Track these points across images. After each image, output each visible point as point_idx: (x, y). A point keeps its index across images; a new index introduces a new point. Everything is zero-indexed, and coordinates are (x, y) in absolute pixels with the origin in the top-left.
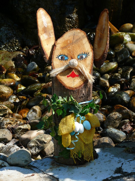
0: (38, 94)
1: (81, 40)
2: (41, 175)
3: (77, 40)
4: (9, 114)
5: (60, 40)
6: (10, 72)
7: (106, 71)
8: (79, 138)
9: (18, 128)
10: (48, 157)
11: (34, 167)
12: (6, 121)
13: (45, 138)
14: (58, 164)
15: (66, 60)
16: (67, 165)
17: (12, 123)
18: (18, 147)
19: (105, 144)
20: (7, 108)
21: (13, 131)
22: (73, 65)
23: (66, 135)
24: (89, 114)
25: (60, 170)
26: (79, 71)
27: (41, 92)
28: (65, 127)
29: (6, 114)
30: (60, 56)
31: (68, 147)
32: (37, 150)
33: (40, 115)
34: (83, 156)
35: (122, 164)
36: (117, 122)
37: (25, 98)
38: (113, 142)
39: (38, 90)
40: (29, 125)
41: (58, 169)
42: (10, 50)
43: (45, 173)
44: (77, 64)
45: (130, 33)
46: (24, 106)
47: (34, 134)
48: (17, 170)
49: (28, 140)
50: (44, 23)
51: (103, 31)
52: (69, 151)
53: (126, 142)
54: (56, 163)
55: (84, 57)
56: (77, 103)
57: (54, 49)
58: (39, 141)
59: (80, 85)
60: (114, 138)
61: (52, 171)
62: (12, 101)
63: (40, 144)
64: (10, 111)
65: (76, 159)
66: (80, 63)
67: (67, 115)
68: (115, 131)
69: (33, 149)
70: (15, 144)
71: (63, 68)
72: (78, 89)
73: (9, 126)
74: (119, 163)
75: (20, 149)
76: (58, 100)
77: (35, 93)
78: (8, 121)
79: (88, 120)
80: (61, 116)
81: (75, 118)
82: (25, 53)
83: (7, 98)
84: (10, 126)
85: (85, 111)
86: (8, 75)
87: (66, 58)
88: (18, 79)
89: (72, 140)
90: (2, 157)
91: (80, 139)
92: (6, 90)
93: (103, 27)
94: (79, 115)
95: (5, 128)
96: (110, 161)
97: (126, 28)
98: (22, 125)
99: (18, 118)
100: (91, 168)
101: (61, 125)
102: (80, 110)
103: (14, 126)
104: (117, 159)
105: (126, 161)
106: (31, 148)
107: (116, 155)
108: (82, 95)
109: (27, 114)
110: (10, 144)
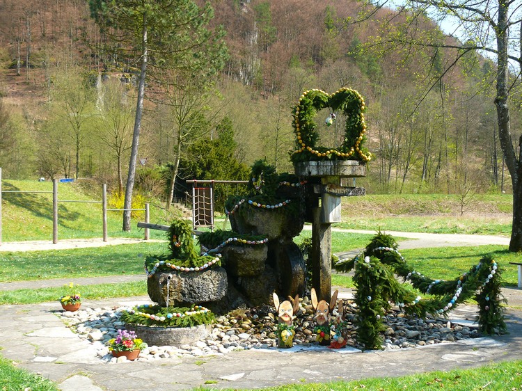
12: (254, 336)
20: (251, 332)
54: (277, 348)
92: (247, 326)
100: (291, 350)
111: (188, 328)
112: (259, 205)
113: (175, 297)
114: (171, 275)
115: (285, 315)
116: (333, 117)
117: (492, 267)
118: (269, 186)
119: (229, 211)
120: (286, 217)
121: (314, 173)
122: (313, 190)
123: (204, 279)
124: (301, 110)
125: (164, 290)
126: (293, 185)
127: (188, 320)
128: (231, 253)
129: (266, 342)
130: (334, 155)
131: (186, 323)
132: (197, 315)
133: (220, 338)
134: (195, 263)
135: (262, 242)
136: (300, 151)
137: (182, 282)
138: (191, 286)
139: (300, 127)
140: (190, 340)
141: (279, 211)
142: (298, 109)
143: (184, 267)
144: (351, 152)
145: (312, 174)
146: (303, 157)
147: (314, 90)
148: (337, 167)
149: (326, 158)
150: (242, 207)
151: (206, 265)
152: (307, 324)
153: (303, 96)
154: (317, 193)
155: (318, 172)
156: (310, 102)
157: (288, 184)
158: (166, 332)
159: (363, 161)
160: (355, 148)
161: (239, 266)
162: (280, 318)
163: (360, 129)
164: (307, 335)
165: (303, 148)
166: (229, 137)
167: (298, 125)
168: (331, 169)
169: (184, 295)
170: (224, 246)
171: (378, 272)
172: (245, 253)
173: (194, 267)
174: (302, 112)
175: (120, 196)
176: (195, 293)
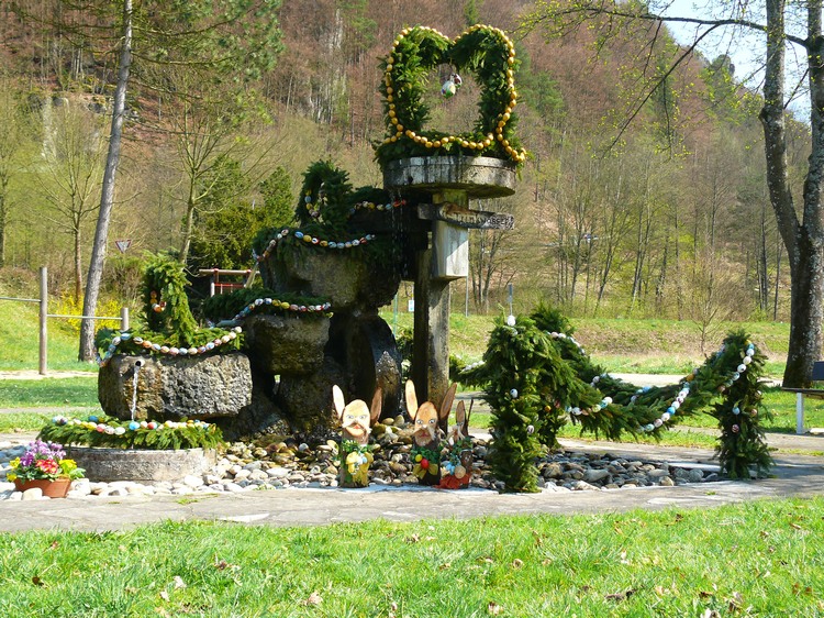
111: (169, 452)
112: (315, 241)
113: (149, 403)
114: (142, 361)
115: (354, 424)
116: (456, 81)
117: (745, 352)
118: (335, 205)
119: (258, 253)
120: (365, 267)
121: (418, 178)
122: (417, 213)
123: (206, 371)
124: (396, 61)
125: (128, 388)
126: (380, 207)
127: (170, 437)
128: (261, 327)
129: (317, 480)
130: (456, 145)
131: (165, 441)
132: (189, 429)
133: (231, 475)
134: (189, 339)
135: (318, 308)
136: (394, 139)
137: (163, 374)
138: (180, 383)
139: (394, 94)
140: (173, 475)
141: (353, 255)
142: (391, 60)
143: (169, 346)
144: (488, 142)
145: (414, 182)
146: (398, 150)
147: (422, 28)
148: (462, 168)
149: (441, 152)
150: (283, 243)
151: (211, 345)
153: (402, 37)
154: (424, 218)
155: (427, 178)
156: (413, 48)
157: (372, 205)
158: (125, 457)
159: (509, 162)
160: (496, 135)
161: (274, 352)
162: (345, 430)
163: (506, 99)
164: (398, 473)
165: (399, 134)
166: (283, 205)
167: (390, 90)
168: (450, 171)
169: (167, 399)
170: (248, 315)
171: (532, 341)
172: (286, 329)
173: (187, 346)
174: (399, 65)
175: (76, 302)
176: (189, 397)
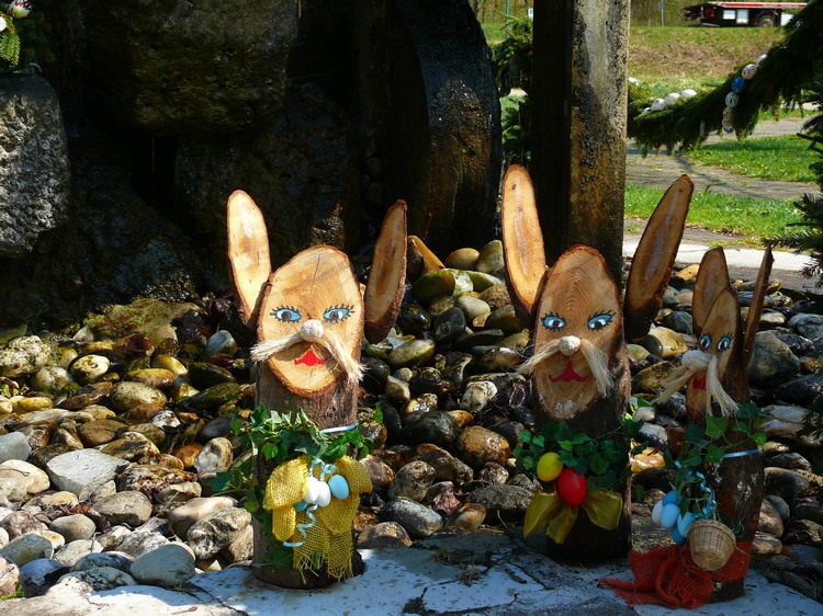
0: (230, 411)
1: (337, 274)
2: (215, 609)
3: (325, 273)
4: (151, 455)
5: (283, 272)
6: (164, 352)
7: (404, 360)
8: (318, 519)
9: (168, 489)
10: (239, 566)
11: (200, 589)
12: (139, 471)
13: (233, 518)
14: (262, 584)
15: (294, 321)
16: (284, 587)
17: (155, 476)
18: (163, 538)
19: (387, 540)
20: (145, 439)
21: (155, 497)
22: (312, 335)
23: (284, 509)
24: (346, 459)
25: (263, 599)
26: (325, 351)
27: (236, 404)
28: (283, 488)
29: (142, 455)
30: (279, 310)
31: (289, 541)
32: (211, 547)
33: (229, 460)
34: (325, 566)
35: (426, 589)
36: (422, 485)
37: (196, 418)
38: (407, 536)
39: (229, 400)
40: (198, 485)
41: (260, 595)
42: (168, 298)
43: (224, 606)
44: (322, 332)
45: (471, 272)
46: (190, 437)
47: (207, 508)
48: (154, 596)
49: (191, 521)
50: (245, 228)
51: (390, 253)
52: (290, 550)
53: (440, 537)
54: (255, 581)
55: (341, 315)
56: (317, 430)
57: (266, 293)
58: (216, 525)
59: (326, 385)
60: (411, 525)
61: (242, 601)
62: (161, 424)
63: (219, 532)
64: (154, 448)
65: (307, 573)
66: (328, 331)
67: (288, 460)
68: (413, 507)
69: (202, 543)
70: (156, 530)
71: (285, 340)
72: (320, 394)
73: (145, 483)
74: (415, 587)
75: (168, 542)
76: (268, 420)
77: (224, 406)
78: (145, 472)
79: (341, 474)
80: (273, 460)
81: (308, 467)
82: (206, 309)
83: (148, 415)
84: (148, 485)
85: (337, 452)
86: (158, 359)
87: (294, 316)
88: (183, 370)
89: (298, 522)
90: (118, 561)
91: (319, 521)
92: (148, 395)
93: (393, 245)
94: (319, 460)
95: (136, 489)
96: (394, 581)
97: (463, 260)
98: (180, 482)
99: (171, 465)
100: (345, 598)
101: (271, 483)
102: (324, 448)
103: (158, 484)
104: (411, 577)
105: (435, 583)
106: (196, 540)
107: (412, 568)
108: (329, 411)
109: (197, 457)
110: (144, 530)
115: (301, 347)
152: (485, 390)
164: (479, 461)
